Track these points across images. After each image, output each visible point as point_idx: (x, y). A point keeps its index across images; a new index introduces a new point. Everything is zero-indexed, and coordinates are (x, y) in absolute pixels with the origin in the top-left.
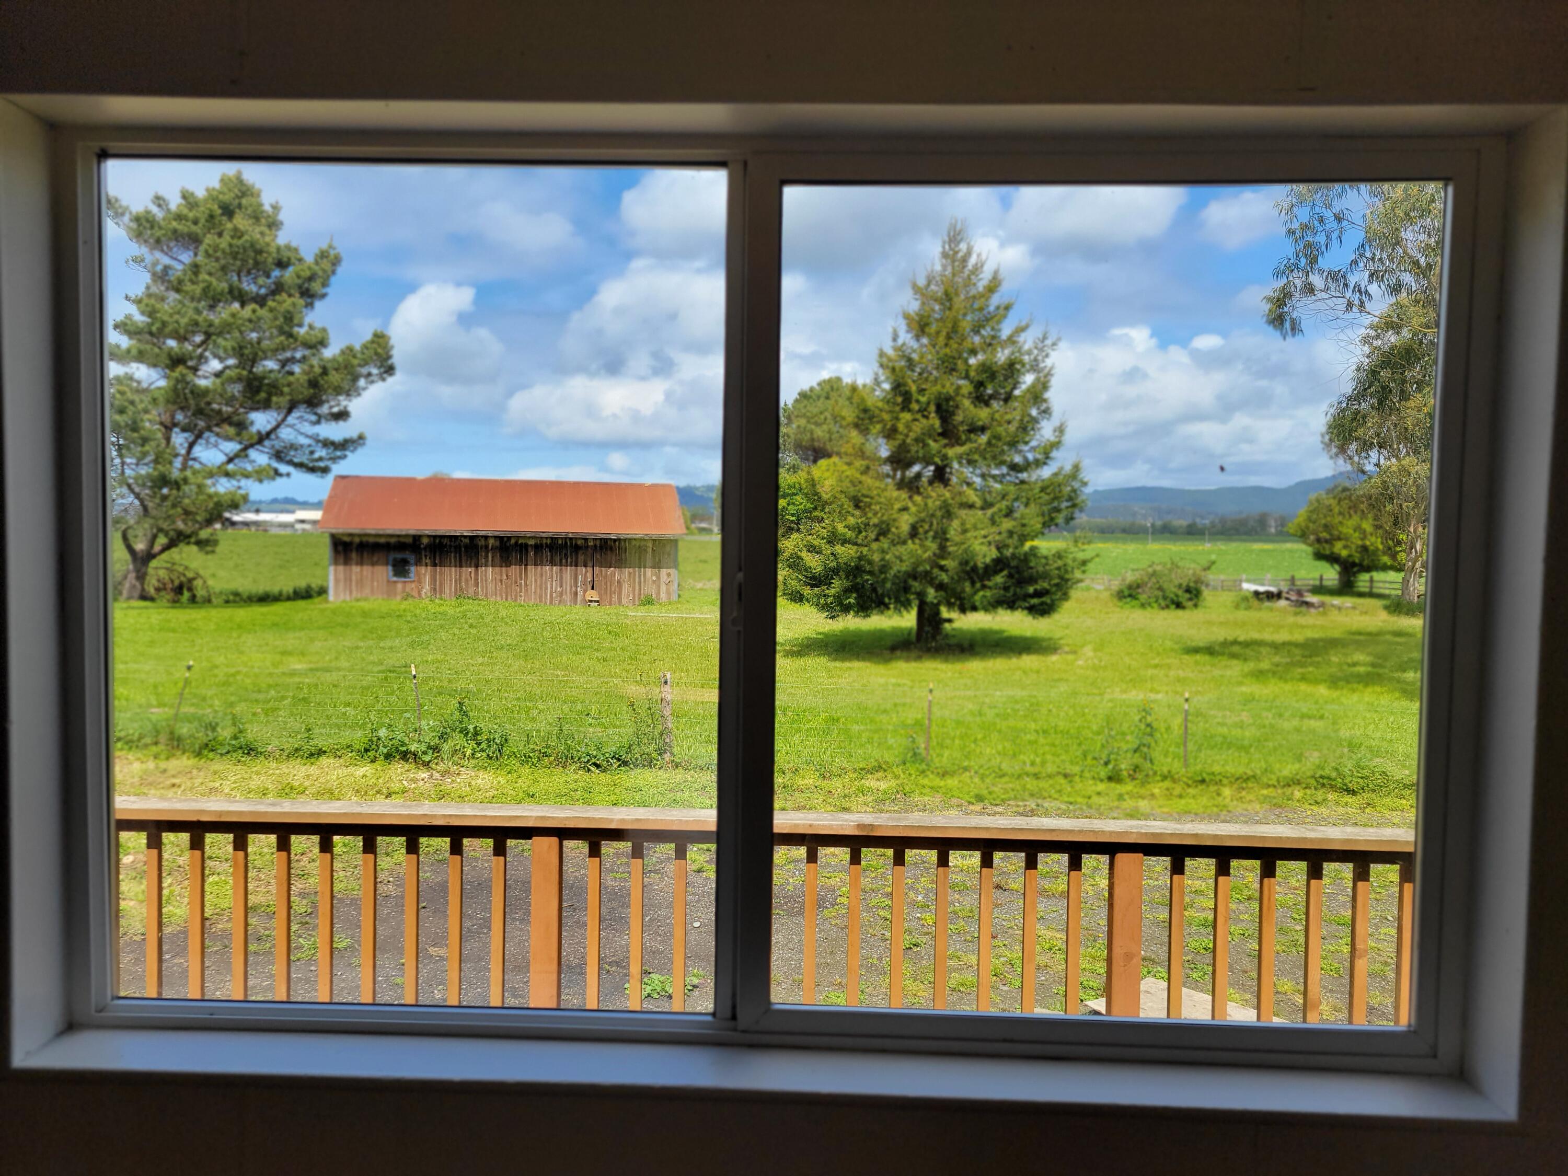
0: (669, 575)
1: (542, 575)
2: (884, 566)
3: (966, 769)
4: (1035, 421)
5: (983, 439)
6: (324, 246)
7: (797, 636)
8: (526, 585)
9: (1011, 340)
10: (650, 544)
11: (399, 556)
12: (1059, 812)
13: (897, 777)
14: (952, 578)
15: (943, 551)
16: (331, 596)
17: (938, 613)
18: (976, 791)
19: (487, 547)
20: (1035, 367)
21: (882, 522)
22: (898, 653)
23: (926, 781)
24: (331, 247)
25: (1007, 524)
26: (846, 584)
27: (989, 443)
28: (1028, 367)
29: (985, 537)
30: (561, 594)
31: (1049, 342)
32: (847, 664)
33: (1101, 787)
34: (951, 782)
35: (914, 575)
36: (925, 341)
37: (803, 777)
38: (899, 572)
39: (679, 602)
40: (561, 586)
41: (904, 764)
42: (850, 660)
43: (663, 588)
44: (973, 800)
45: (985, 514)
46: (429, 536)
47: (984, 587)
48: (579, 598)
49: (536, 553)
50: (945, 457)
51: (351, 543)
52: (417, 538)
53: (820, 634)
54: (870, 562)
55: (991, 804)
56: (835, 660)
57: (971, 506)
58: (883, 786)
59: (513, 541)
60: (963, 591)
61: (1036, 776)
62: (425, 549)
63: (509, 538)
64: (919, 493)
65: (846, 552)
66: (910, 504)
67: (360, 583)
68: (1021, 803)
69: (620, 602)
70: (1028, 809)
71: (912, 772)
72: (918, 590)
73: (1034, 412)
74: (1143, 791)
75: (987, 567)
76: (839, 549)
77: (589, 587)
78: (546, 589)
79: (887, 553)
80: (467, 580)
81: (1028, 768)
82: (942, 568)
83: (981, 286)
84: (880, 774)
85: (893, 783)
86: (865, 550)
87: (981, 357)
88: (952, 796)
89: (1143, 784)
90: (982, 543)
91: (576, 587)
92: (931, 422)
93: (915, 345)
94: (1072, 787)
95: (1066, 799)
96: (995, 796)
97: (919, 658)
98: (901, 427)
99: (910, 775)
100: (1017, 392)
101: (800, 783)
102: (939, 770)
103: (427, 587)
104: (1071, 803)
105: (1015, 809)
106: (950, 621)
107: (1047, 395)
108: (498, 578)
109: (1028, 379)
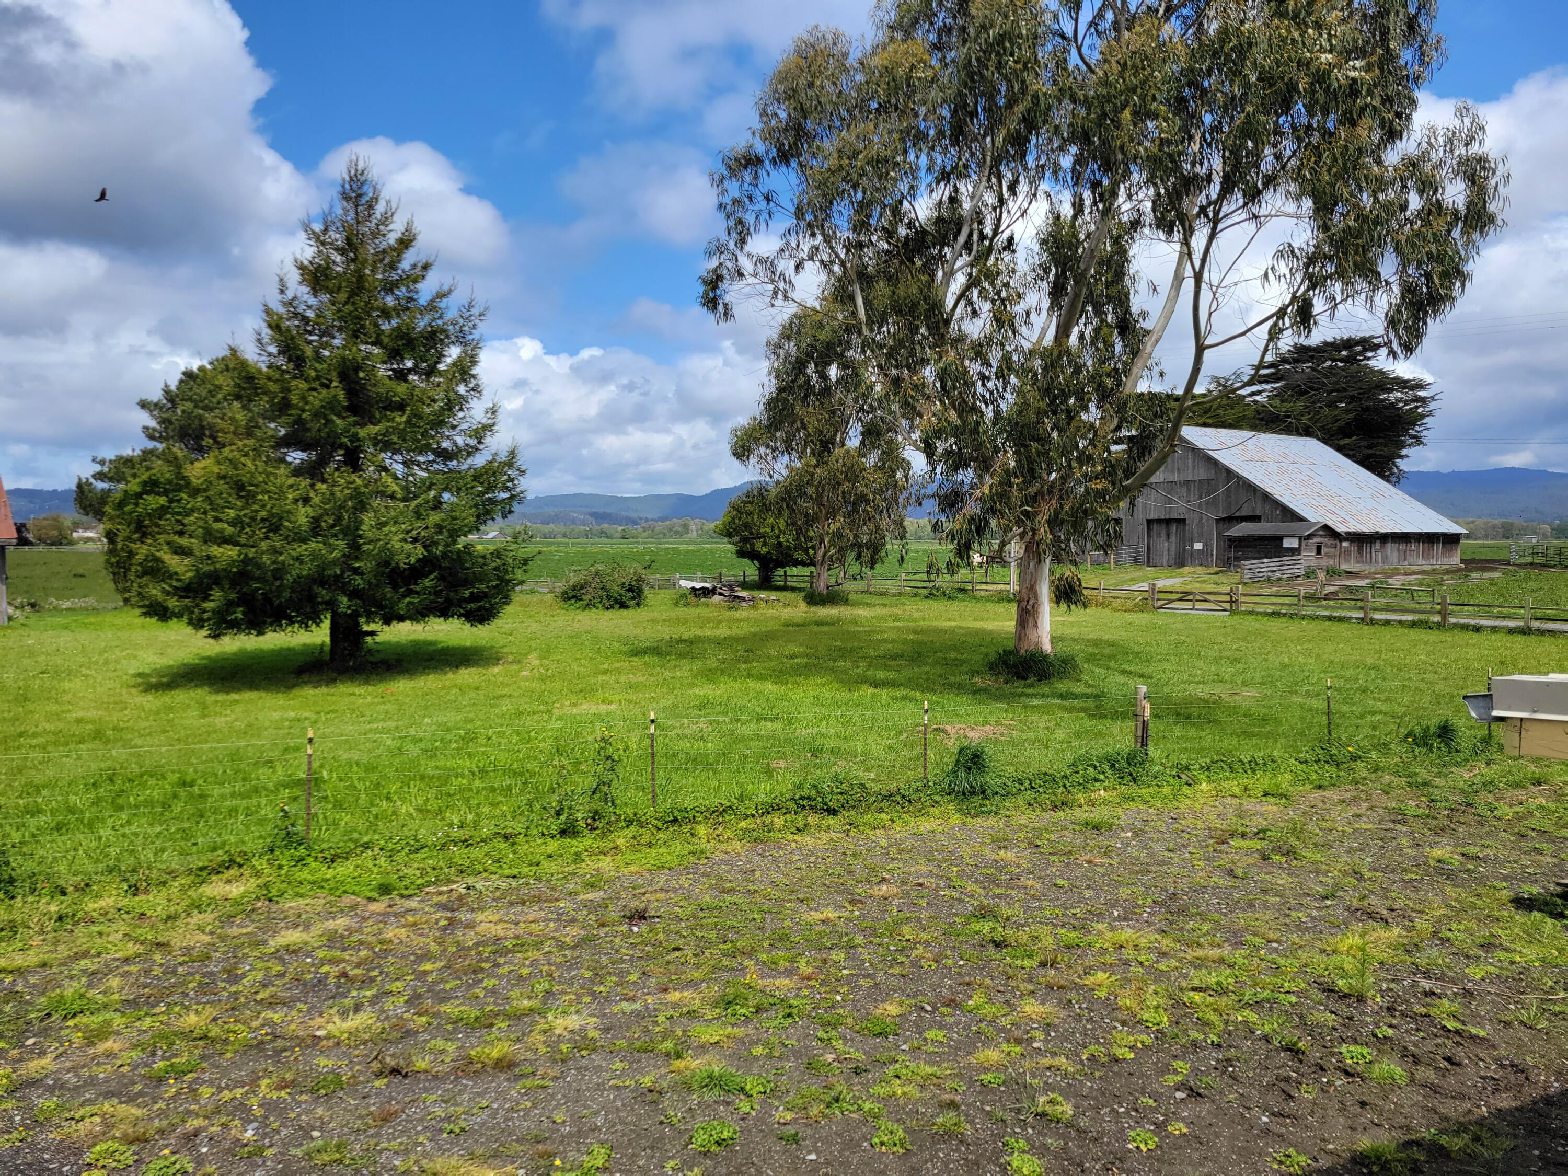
2: (277, 570)
3: (366, 846)
4: (463, 399)
5: (401, 419)
7: (171, 663)
9: (432, 306)
12: (498, 894)
13: (258, 874)
14: (370, 584)
15: (355, 547)
17: (357, 624)
18: (380, 879)
20: (461, 339)
21: (272, 515)
22: (306, 677)
23: (304, 874)
25: (434, 518)
26: (230, 595)
27: (408, 422)
28: (453, 338)
29: (408, 532)
31: (475, 311)
33: (553, 846)
34: (344, 869)
35: (322, 580)
36: (325, 298)
37: (98, 896)
38: (299, 577)
39: (9, 627)
41: (272, 851)
42: (238, 690)
44: (374, 895)
45: (407, 506)
47: (410, 592)
50: (355, 438)
53: (204, 658)
54: (259, 566)
55: (402, 896)
56: (217, 691)
57: (392, 497)
58: (235, 890)
60: (384, 597)
61: (467, 843)
64: (324, 481)
65: (226, 554)
66: (312, 494)
68: (445, 889)
70: (455, 895)
71: (284, 863)
72: (327, 598)
73: (462, 389)
74: (604, 844)
75: (412, 568)
76: (216, 550)
79: (281, 554)
81: (456, 833)
82: (356, 571)
83: (392, 238)
84: (233, 872)
85: (253, 883)
86: (251, 553)
87: (395, 322)
88: (345, 892)
89: (604, 835)
90: (405, 540)
92: (332, 391)
93: (312, 301)
94: (515, 852)
95: (507, 872)
96: (407, 882)
97: (331, 681)
98: (294, 399)
99: (280, 867)
100: (441, 367)
101: (91, 906)
102: (326, 854)
104: (514, 877)
105: (436, 899)
106: (372, 633)
107: (474, 371)
109: (454, 352)
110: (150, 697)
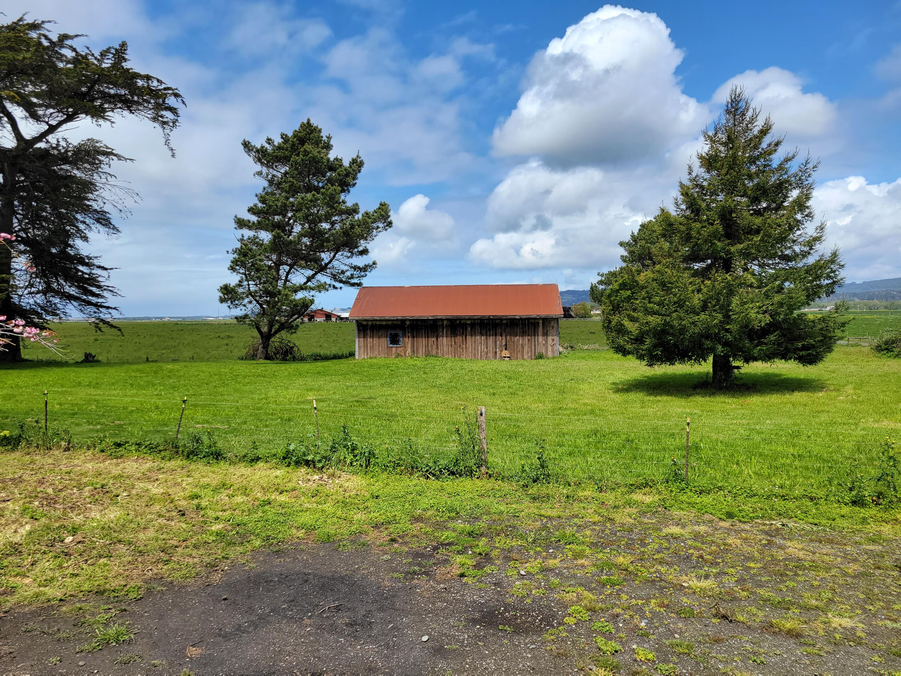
0: (553, 340)
1: (475, 342)
2: (681, 329)
3: (720, 488)
4: (798, 223)
5: (757, 239)
6: (355, 157)
7: (629, 378)
8: (466, 348)
9: (781, 167)
10: (541, 321)
11: (393, 332)
12: (803, 532)
13: (660, 493)
14: (735, 338)
15: (727, 317)
16: (357, 356)
17: (729, 362)
18: (727, 509)
19: (443, 325)
20: (800, 184)
21: (680, 300)
22: (698, 391)
23: (684, 498)
24: (358, 157)
25: (777, 298)
26: (655, 341)
27: (762, 240)
28: (794, 185)
29: (760, 307)
30: (487, 353)
31: (810, 166)
32: (659, 398)
33: (846, 510)
34: (707, 499)
35: (707, 337)
36: (714, 173)
37: (584, 489)
38: (694, 334)
39: (560, 357)
40: (487, 348)
41: (667, 482)
42: (661, 395)
43: (550, 348)
44: (723, 517)
45: (760, 292)
46: (410, 320)
47: (760, 343)
48: (498, 355)
49: (471, 329)
50: (728, 252)
51: (367, 325)
52: (403, 321)
53: (645, 377)
54: (672, 327)
55: (740, 521)
56: (650, 394)
57: (751, 286)
58: (648, 499)
59: (458, 322)
60: (744, 346)
61: (784, 497)
62: (408, 327)
63: (456, 320)
64: (709, 279)
65: (655, 321)
66: (702, 287)
67: (372, 348)
68: (768, 522)
69: (523, 358)
70: (774, 527)
71: (673, 489)
72: (709, 346)
73: (799, 216)
74: (885, 516)
75: (762, 329)
76: (650, 318)
77: (504, 348)
78: (478, 350)
79: (684, 320)
80: (432, 346)
81: (776, 490)
82: (727, 331)
83: (756, 131)
84: (647, 489)
85: (657, 497)
86: (668, 319)
87: (756, 181)
88: (706, 512)
89: (886, 510)
90: (758, 312)
91: (496, 348)
92: (715, 227)
93: (707, 176)
94: (817, 509)
95: (811, 520)
96: (743, 514)
97: (713, 394)
98: (694, 234)
99: (671, 491)
100: (786, 204)
101: (581, 494)
102: (697, 489)
103: (409, 350)
104: (816, 524)
105: (761, 527)
106: (738, 368)
107: (808, 204)
108: (450, 344)
109: (794, 194)
110: (617, 395)
